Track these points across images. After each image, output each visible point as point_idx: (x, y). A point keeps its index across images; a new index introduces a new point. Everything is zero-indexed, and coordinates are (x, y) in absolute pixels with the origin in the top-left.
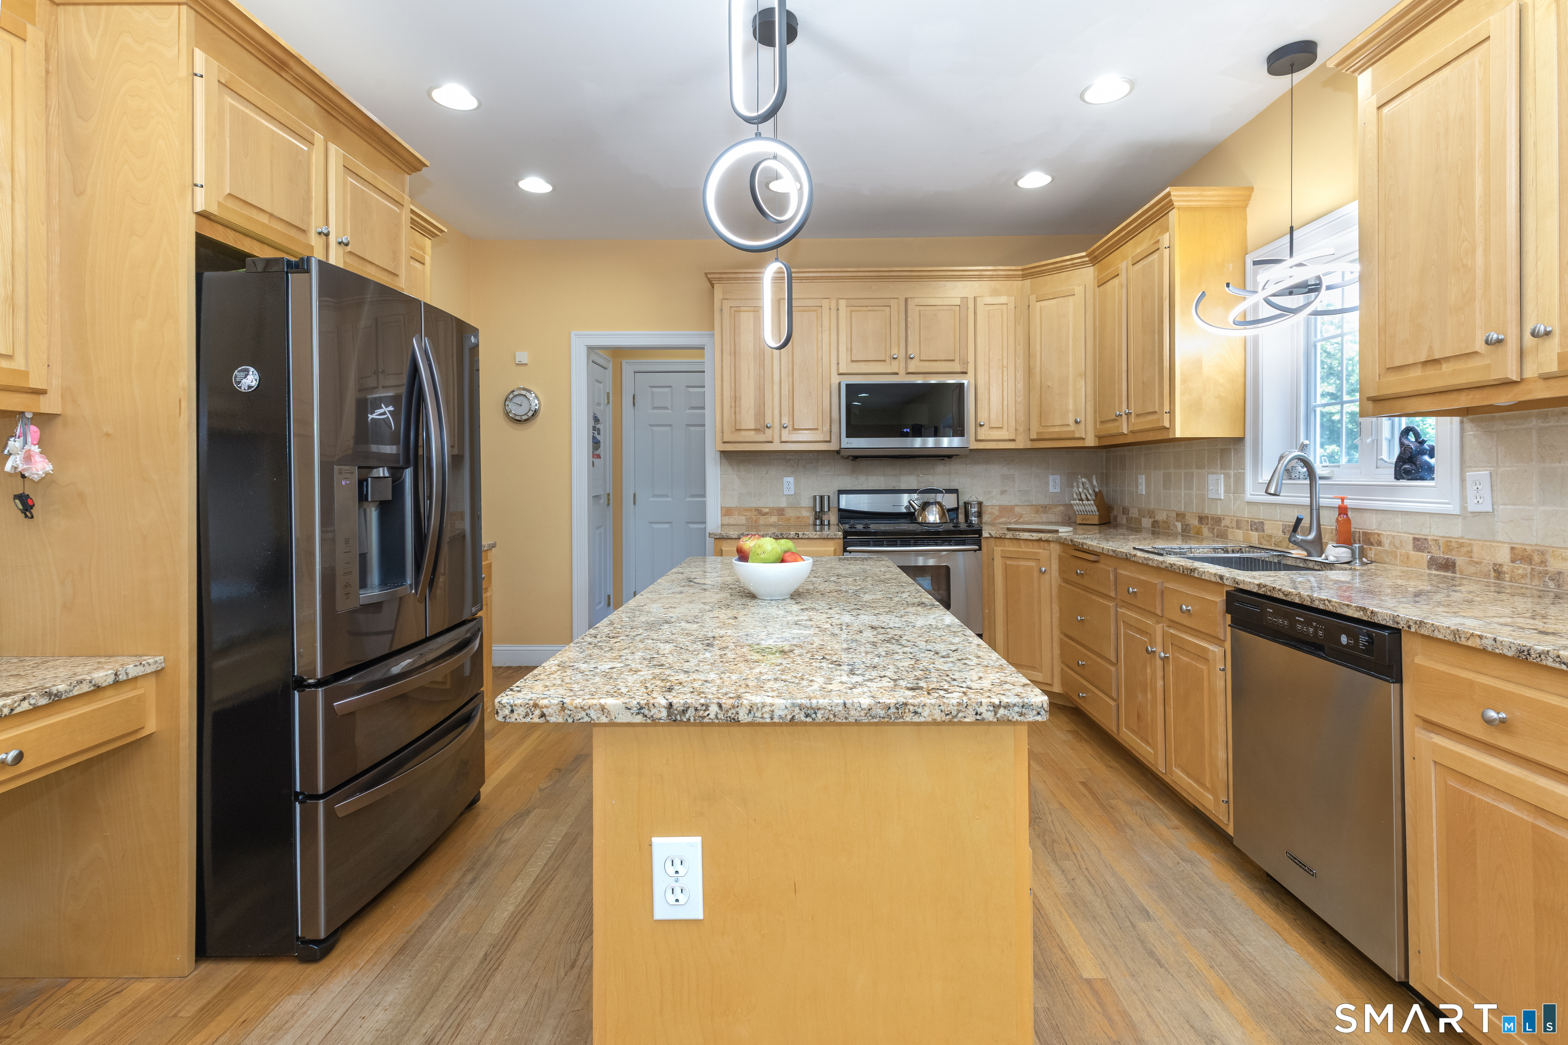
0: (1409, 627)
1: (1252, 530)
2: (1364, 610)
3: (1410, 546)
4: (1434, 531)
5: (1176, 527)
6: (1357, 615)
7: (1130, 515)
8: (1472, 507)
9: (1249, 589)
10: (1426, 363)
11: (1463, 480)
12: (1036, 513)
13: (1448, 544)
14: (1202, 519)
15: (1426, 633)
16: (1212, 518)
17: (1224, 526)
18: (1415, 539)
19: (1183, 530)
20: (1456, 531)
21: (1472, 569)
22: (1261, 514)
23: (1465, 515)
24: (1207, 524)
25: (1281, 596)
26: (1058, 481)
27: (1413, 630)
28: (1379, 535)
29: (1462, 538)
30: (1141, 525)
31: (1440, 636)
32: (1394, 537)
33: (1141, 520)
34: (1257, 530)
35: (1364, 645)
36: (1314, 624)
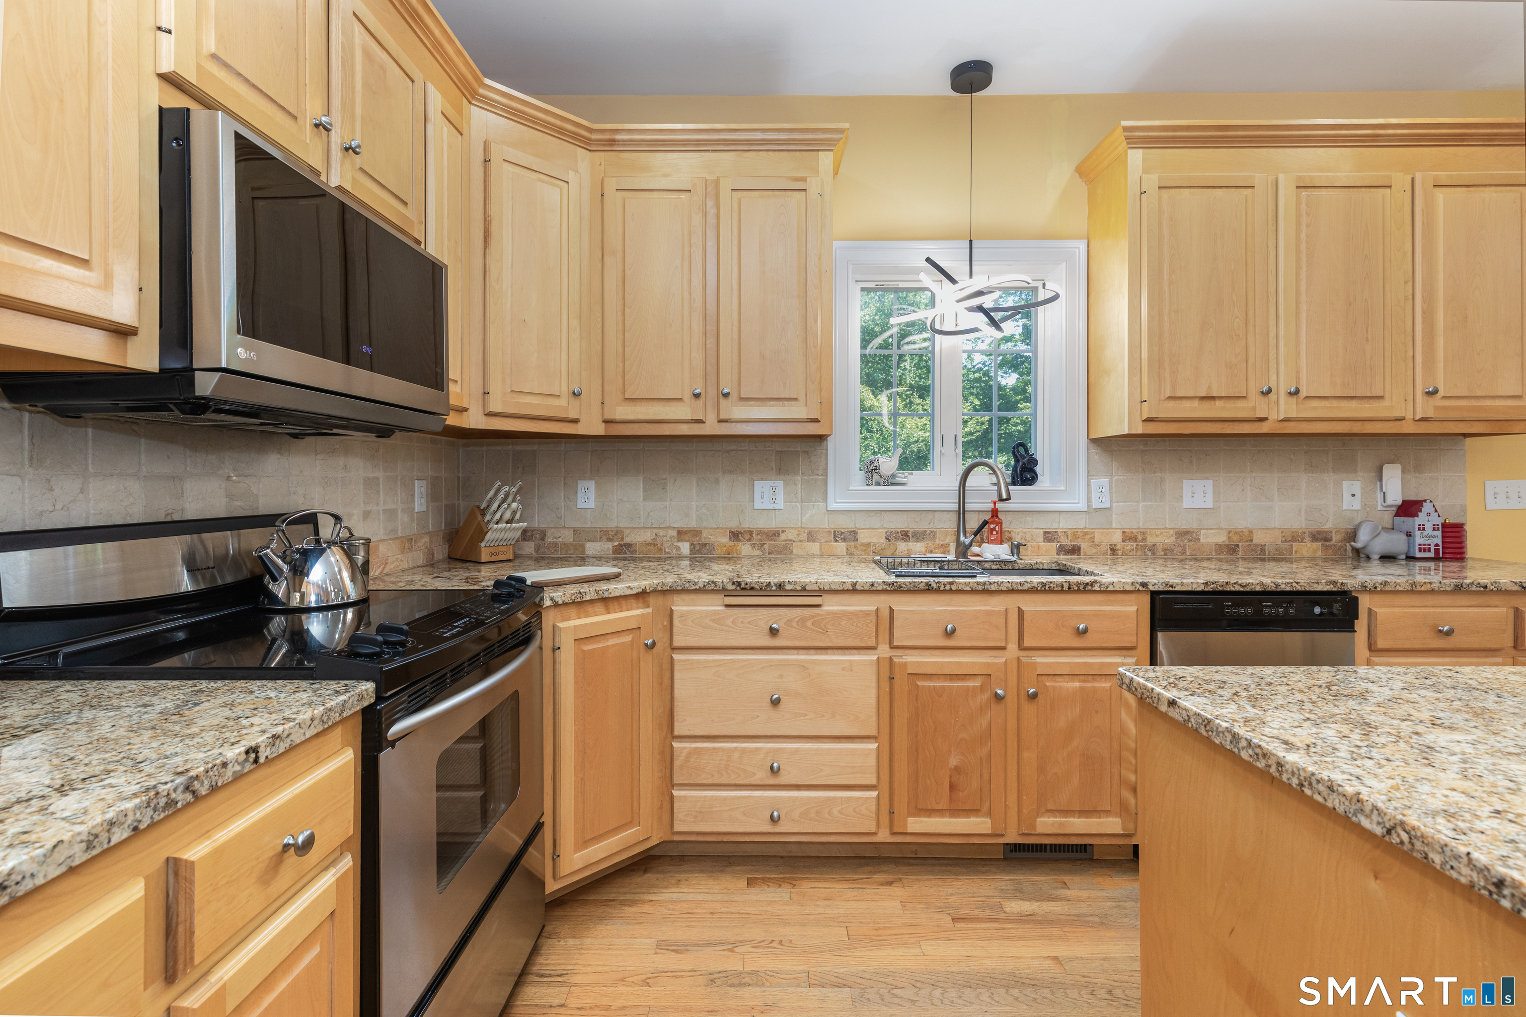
0: (1376, 588)
1: (836, 541)
2: (1334, 583)
3: (1041, 538)
4: (1063, 524)
5: (678, 548)
6: (1326, 588)
7: (549, 539)
8: (1095, 505)
9: (1190, 589)
10: (1203, 398)
11: (1089, 485)
13: (1075, 535)
14: (735, 535)
15: (1390, 589)
16: (760, 532)
17: (786, 540)
18: (1045, 533)
19: (693, 551)
20: (1081, 523)
21: (1094, 550)
23: (1091, 511)
24: (749, 540)
25: (1238, 588)
26: (423, 490)
27: (1379, 589)
28: (1009, 532)
29: (1085, 528)
30: (584, 551)
31: (1401, 589)
32: (1025, 533)
33: (583, 547)
34: (844, 540)
35: (1338, 610)
36: (1285, 605)
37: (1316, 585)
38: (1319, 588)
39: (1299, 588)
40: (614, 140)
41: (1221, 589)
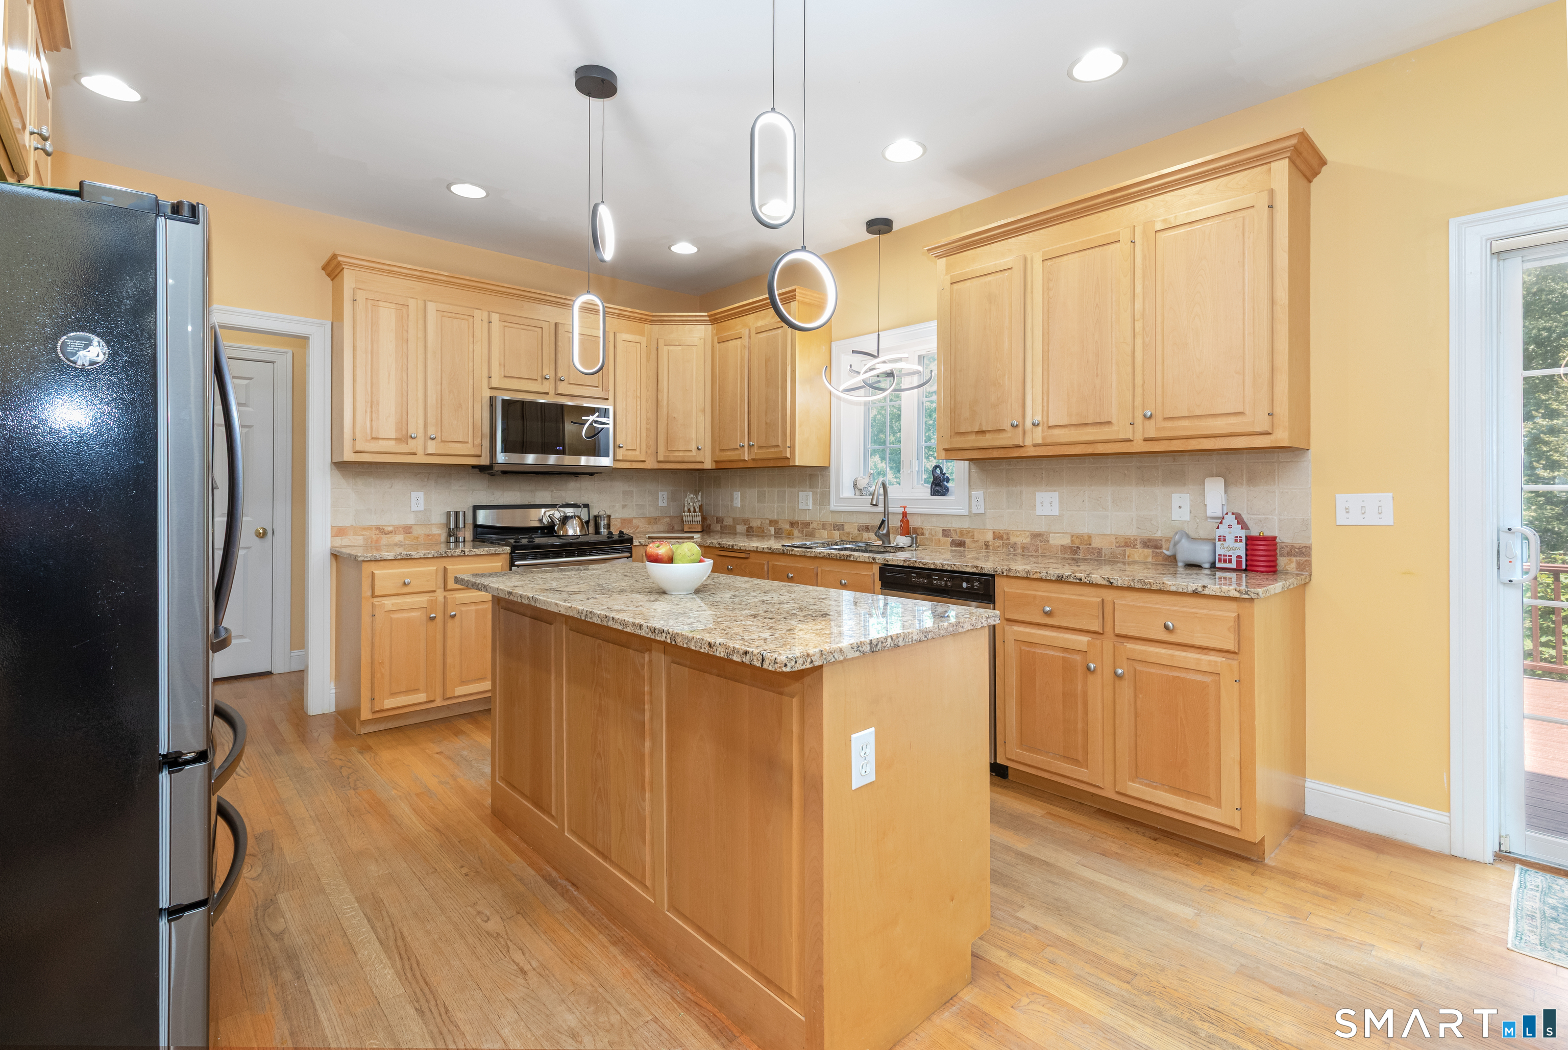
0: (1003, 573)
1: (835, 530)
2: (976, 567)
3: (941, 534)
4: (954, 525)
5: (770, 531)
6: (972, 570)
7: (724, 523)
8: (975, 511)
9: (896, 564)
10: (978, 432)
11: (970, 496)
12: (649, 524)
13: (961, 532)
14: (792, 524)
15: (1012, 575)
16: (802, 523)
17: (813, 528)
18: (943, 530)
19: (776, 533)
20: (965, 524)
21: (974, 545)
22: (840, 519)
23: (972, 516)
24: (797, 528)
25: (921, 566)
26: (665, 496)
27: (1005, 574)
28: (922, 529)
29: (969, 528)
30: (736, 530)
31: (1020, 575)
32: (931, 530)
33: (735, 527)
34: (838, 530)
35: (977, 586)
36: (945, 579)
37: (965, 568)
38: (968, 570)
39: (955, 569)
40: (716, 318)
41: (912, 565)
